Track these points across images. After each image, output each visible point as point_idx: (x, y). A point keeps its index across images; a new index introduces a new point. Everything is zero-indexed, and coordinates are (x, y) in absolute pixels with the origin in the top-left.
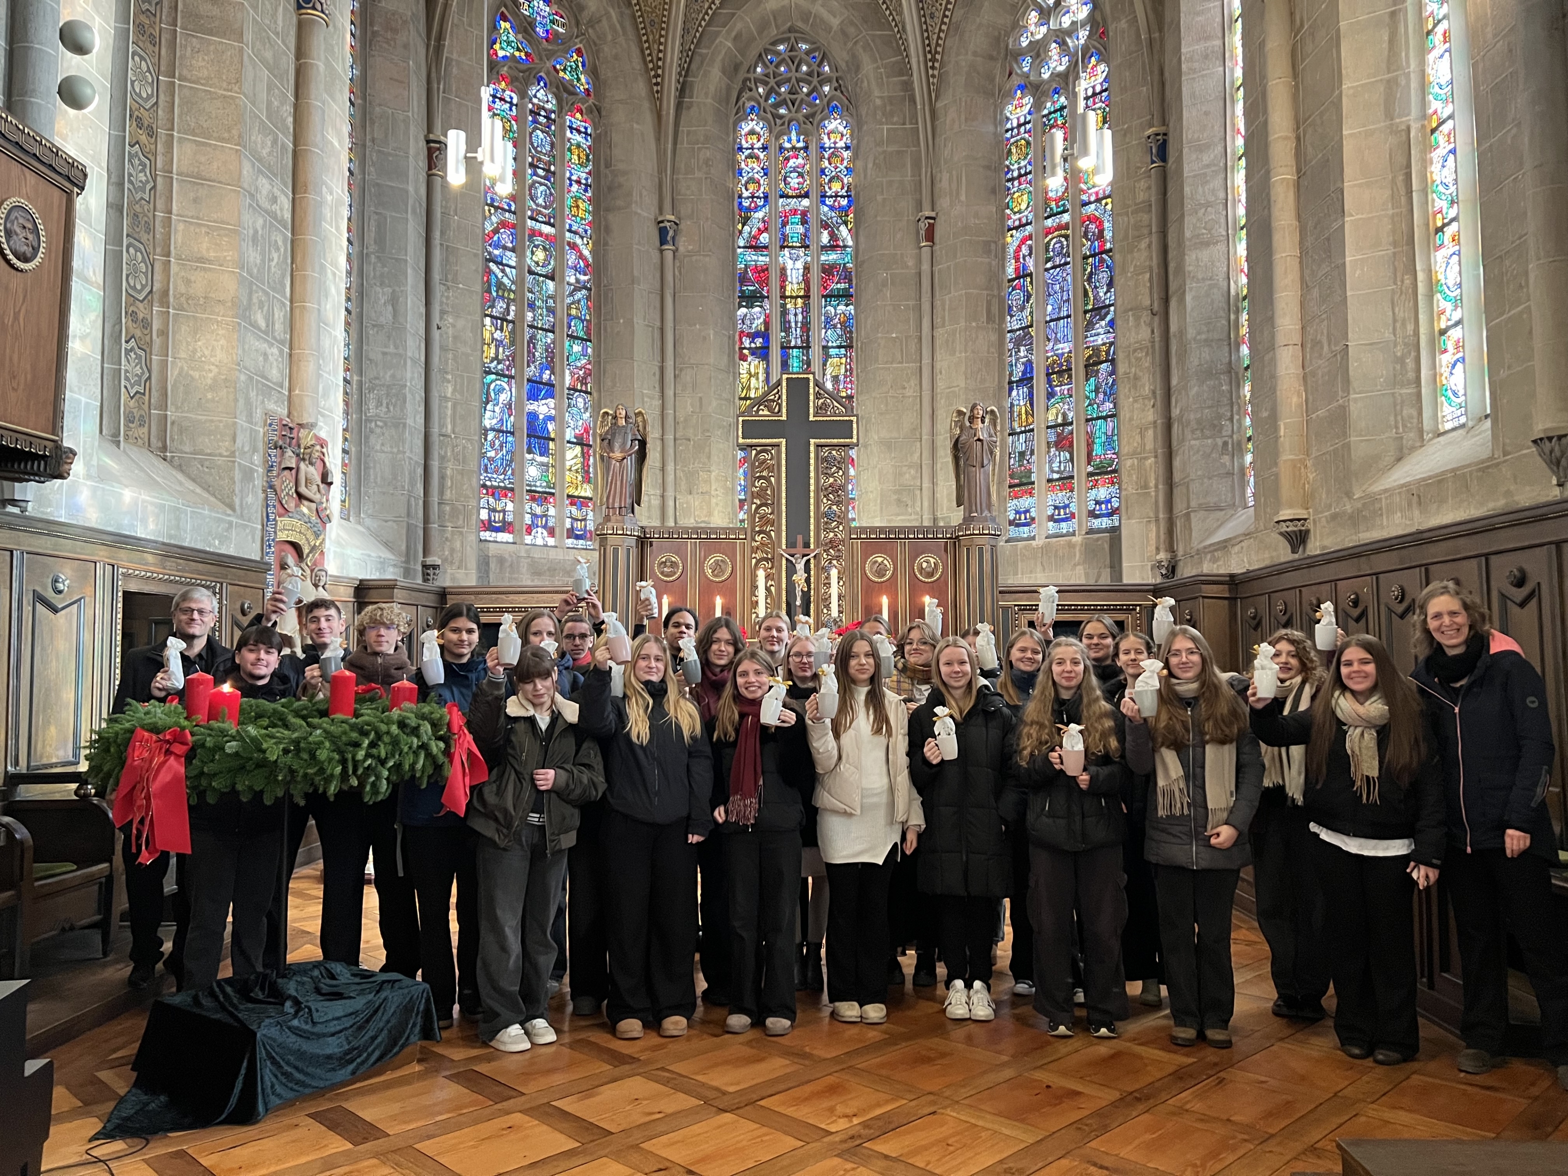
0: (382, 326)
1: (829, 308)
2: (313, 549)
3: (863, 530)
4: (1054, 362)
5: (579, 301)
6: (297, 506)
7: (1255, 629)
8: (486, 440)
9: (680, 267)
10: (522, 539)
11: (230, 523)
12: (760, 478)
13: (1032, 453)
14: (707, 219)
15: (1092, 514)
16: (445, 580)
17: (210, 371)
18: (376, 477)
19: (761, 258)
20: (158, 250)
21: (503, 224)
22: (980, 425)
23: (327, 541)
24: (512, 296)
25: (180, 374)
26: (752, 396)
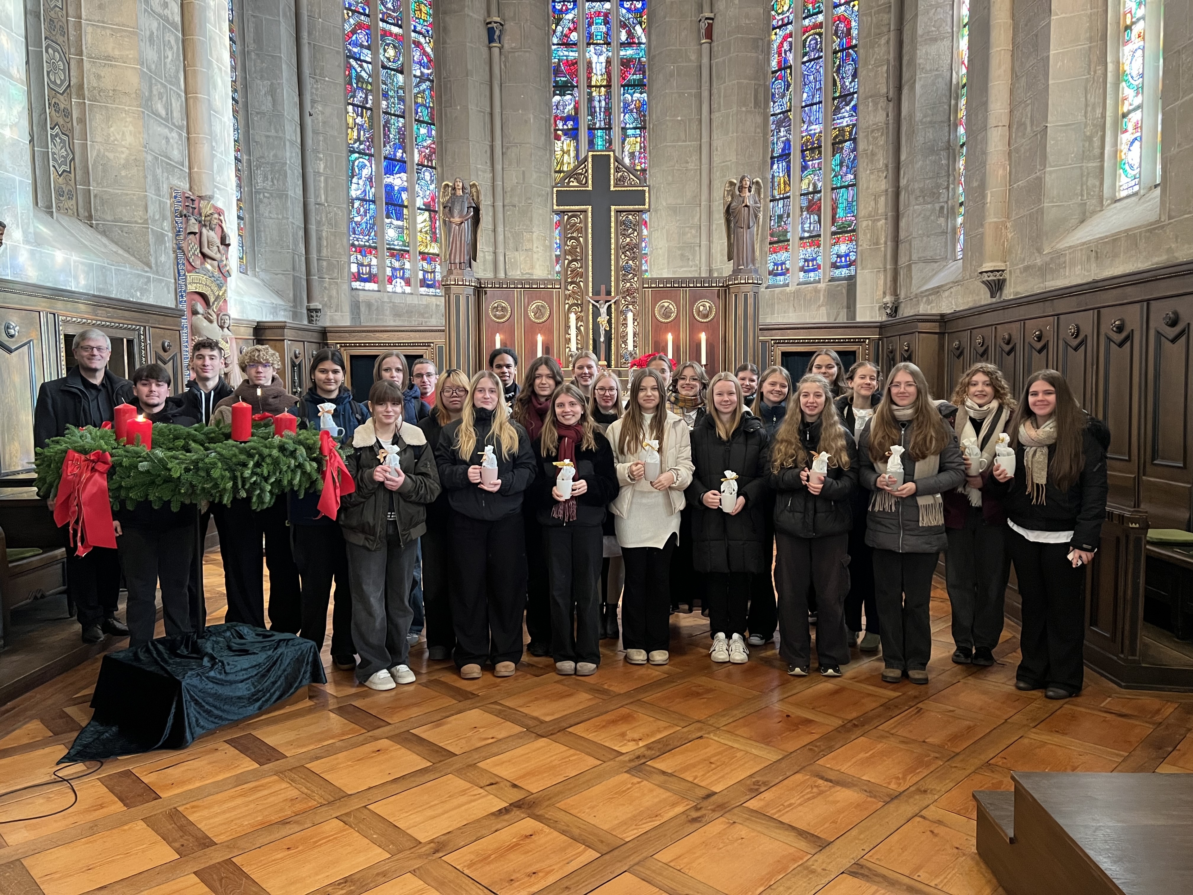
0: (264, 113)
1: (626, 95)
2: (217, 298)
3: (653, 280)
4: (808, 140)
5: (424, 91)
6: (202, 264)
7: (958, 357)
8: (353, 207)
9: (505, 62)
10: (385, 288)
11: (149, 278)
12: (572, 238)
13: (788, 216)
14: (527, 20)
15: (835, 266)
16: (326, 321)
17: (122, 152)
18: (266, 239)
19: (571, 54)
20: (73, 50)
21: (360, 26)
22: (748, 194)
23: (229, 291)
24: (369, 87)
25: (98, 155)
26: (565, 169)
